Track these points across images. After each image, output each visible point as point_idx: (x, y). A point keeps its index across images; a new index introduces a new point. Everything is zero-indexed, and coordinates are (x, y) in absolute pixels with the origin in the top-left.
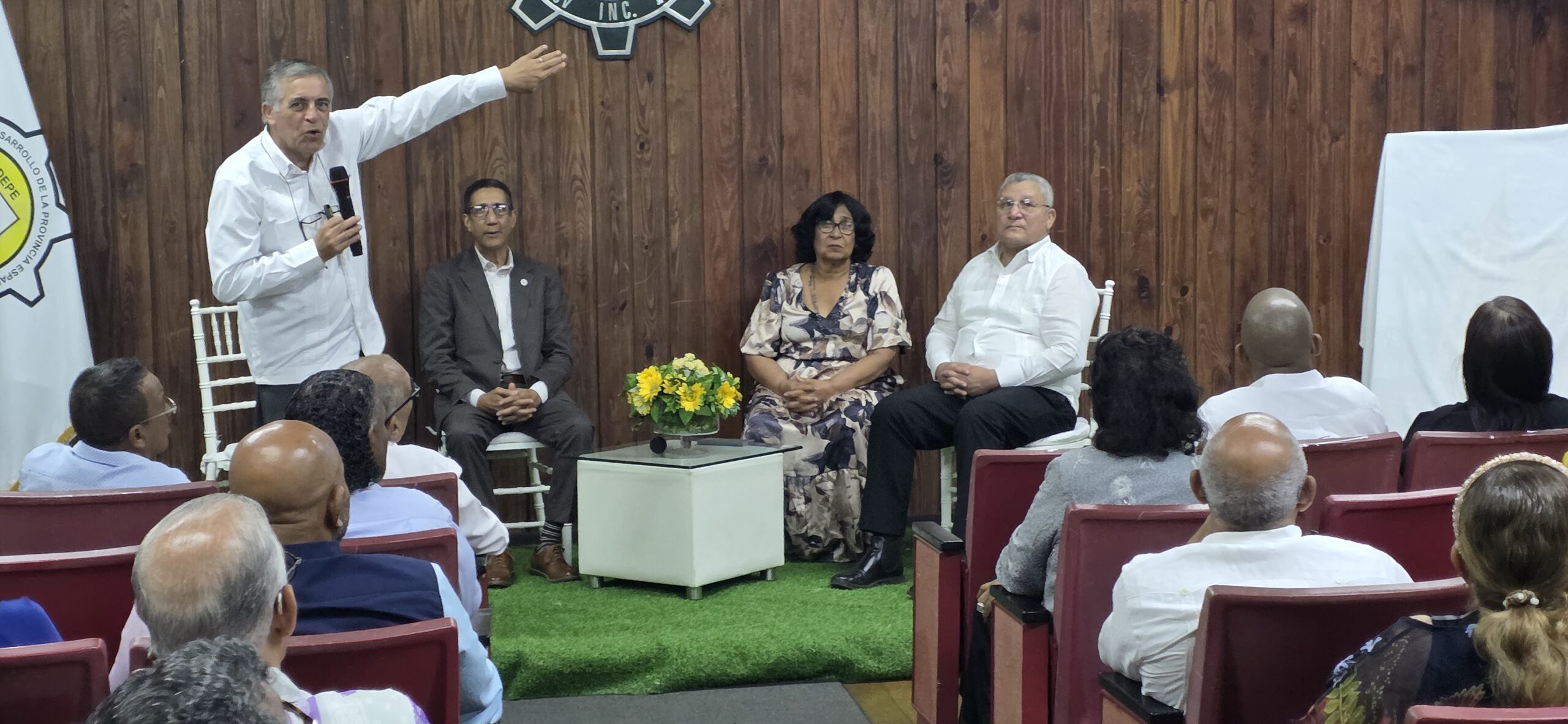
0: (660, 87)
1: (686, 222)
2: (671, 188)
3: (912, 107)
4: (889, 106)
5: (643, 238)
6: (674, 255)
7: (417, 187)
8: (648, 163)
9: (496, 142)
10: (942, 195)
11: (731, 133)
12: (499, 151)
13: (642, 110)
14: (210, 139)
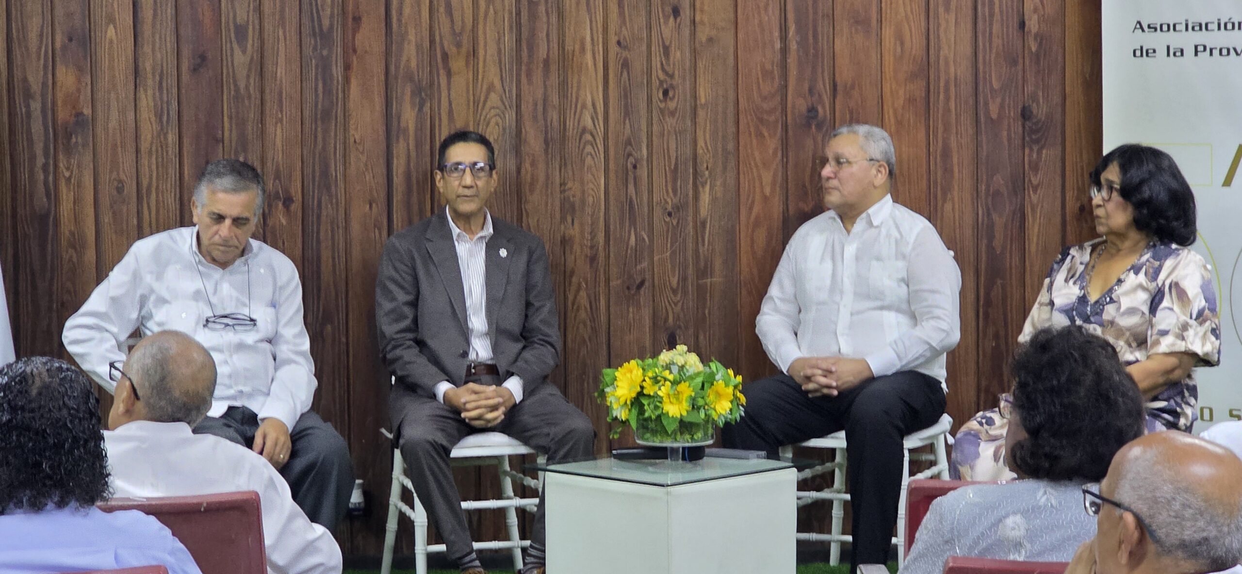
0: (688, 23)
1: (718, 183)
2: (701, 143)
3: (994, 51)
4: (966, 48)
5: (667, 202)
6: (703, 224)
7: (398, 140)
8: (672, 114)
9: (491, 88)
10: (1030, 155)
11: (773, 78)
12: (494, 98)
13: (666, 50)
14: (164, 85)
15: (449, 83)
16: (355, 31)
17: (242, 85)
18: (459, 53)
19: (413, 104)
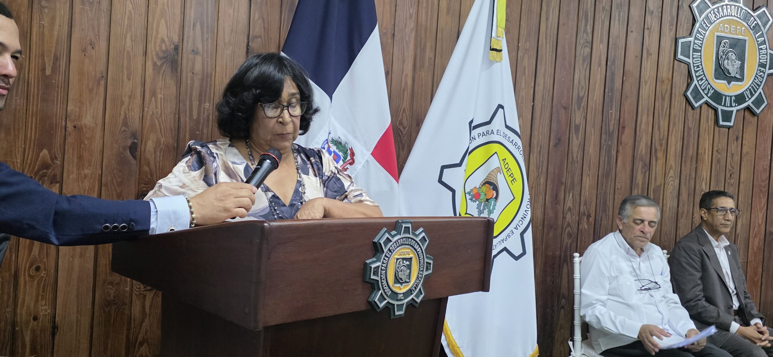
0: (740, 145)
1: (744, 218)
9: (671, 168)
11: (766, 172)
12: (672, 172)
13: (733, 155)
14: (542, 152)
15: (656, 163)
16: (622, 134)
17: (575, 156)
18: (661, 149)
19: (642, 173)
